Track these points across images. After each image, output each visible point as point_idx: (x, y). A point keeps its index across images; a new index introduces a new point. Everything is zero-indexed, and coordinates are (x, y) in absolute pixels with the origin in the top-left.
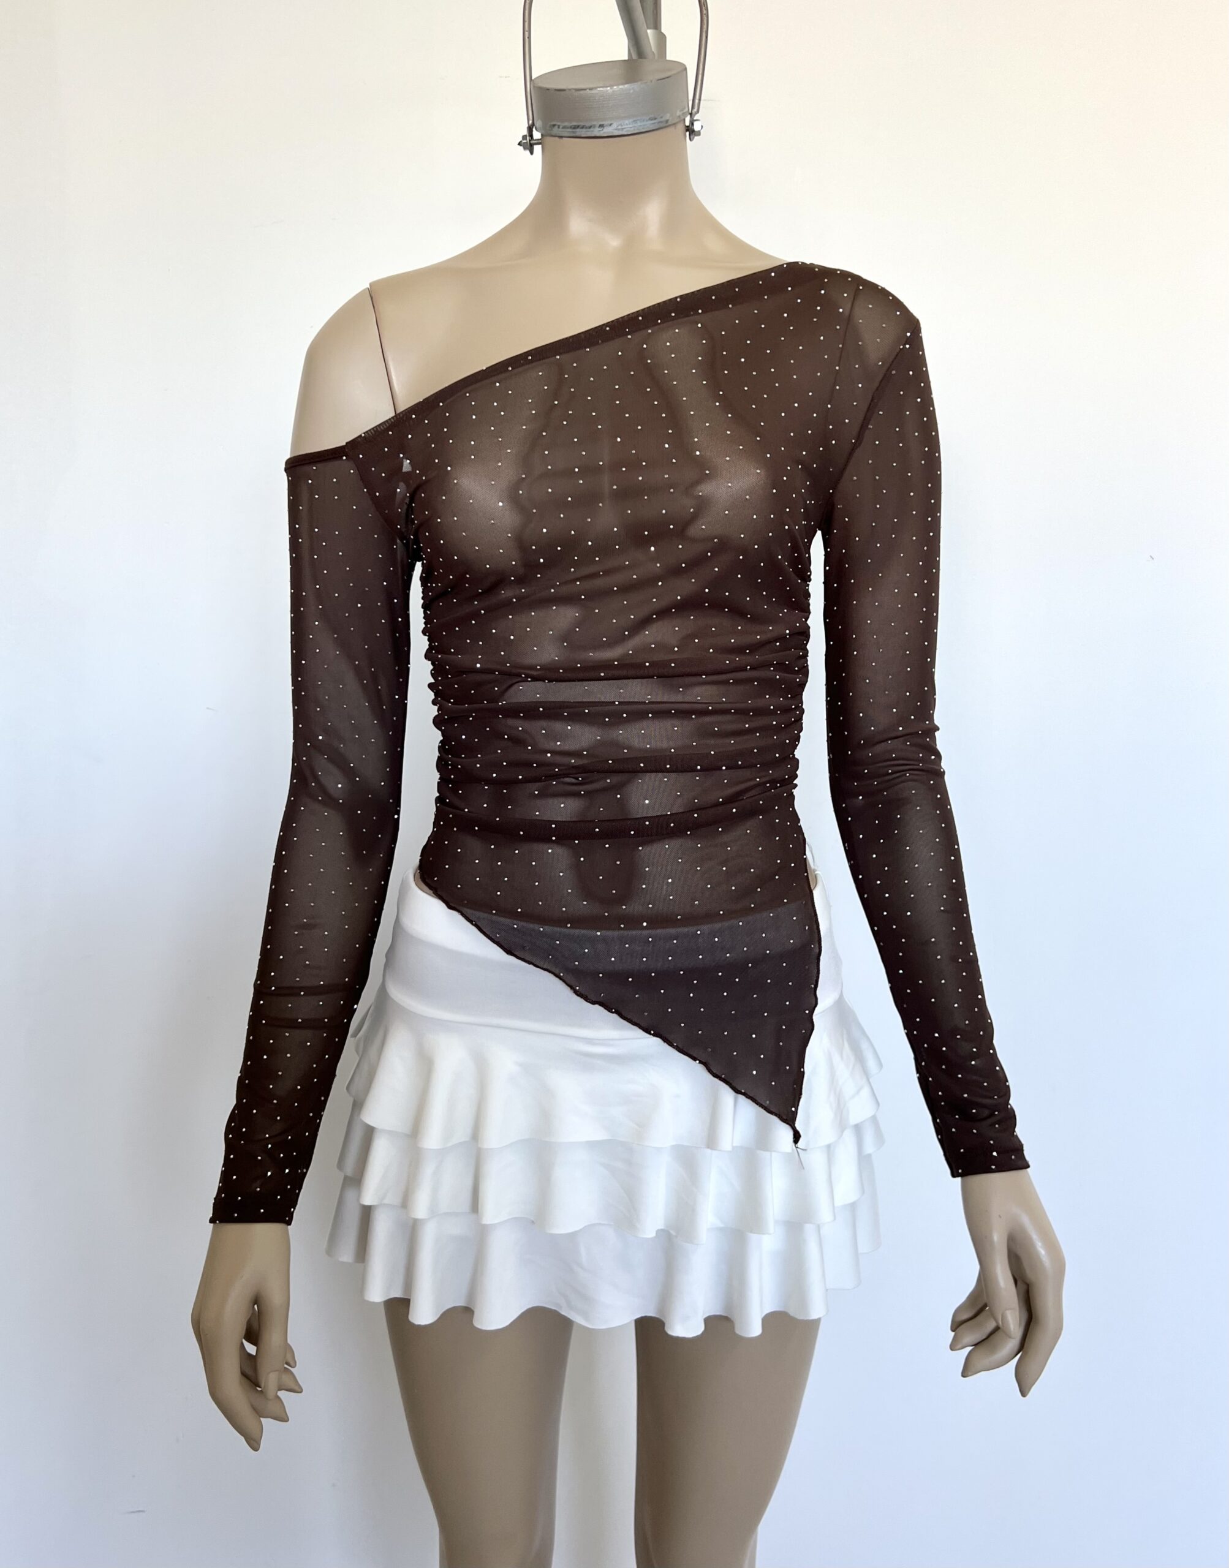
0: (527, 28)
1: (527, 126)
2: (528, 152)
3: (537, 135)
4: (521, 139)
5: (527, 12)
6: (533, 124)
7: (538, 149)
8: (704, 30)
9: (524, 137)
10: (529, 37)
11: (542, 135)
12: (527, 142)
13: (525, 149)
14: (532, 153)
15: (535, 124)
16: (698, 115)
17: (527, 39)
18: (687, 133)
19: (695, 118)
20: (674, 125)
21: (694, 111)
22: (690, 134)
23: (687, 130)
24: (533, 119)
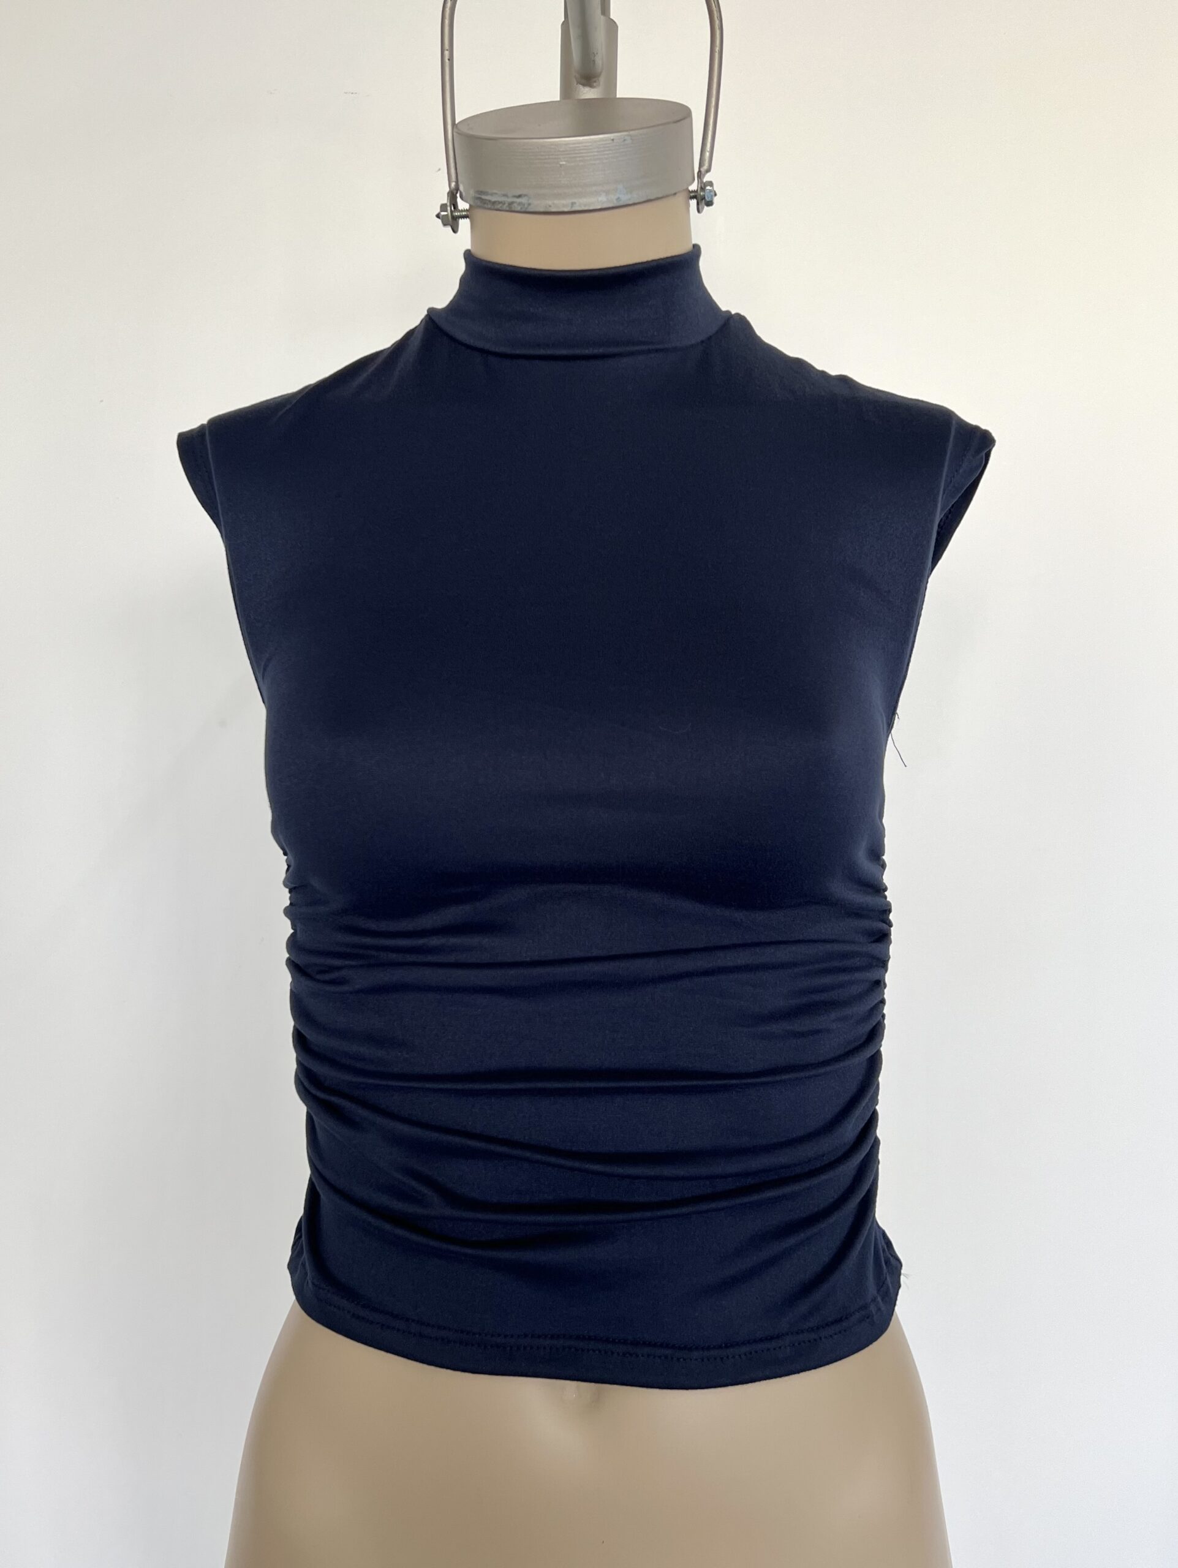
0: (447, 46)
1: (448, 189)
2: (449, 229)
3: (462, 205)
4: (438, 210)
5: (447, 22)
6: (457, 189)
7: (464, 224)
8: (717, 49)
9: (443, 207)
10: (451, 59)
11: (470, 206)
12: (447, 215)
13: (445, 225)
14: (455, 231)
15: (461, 188)
16: (708, 174)
17: (447, 61)
18: (694, 202)
19: (705, 180)
20: (675, 194)
21: (702, 169)
22: (698, 204)
23: (692, 198)
24: (457, 182)
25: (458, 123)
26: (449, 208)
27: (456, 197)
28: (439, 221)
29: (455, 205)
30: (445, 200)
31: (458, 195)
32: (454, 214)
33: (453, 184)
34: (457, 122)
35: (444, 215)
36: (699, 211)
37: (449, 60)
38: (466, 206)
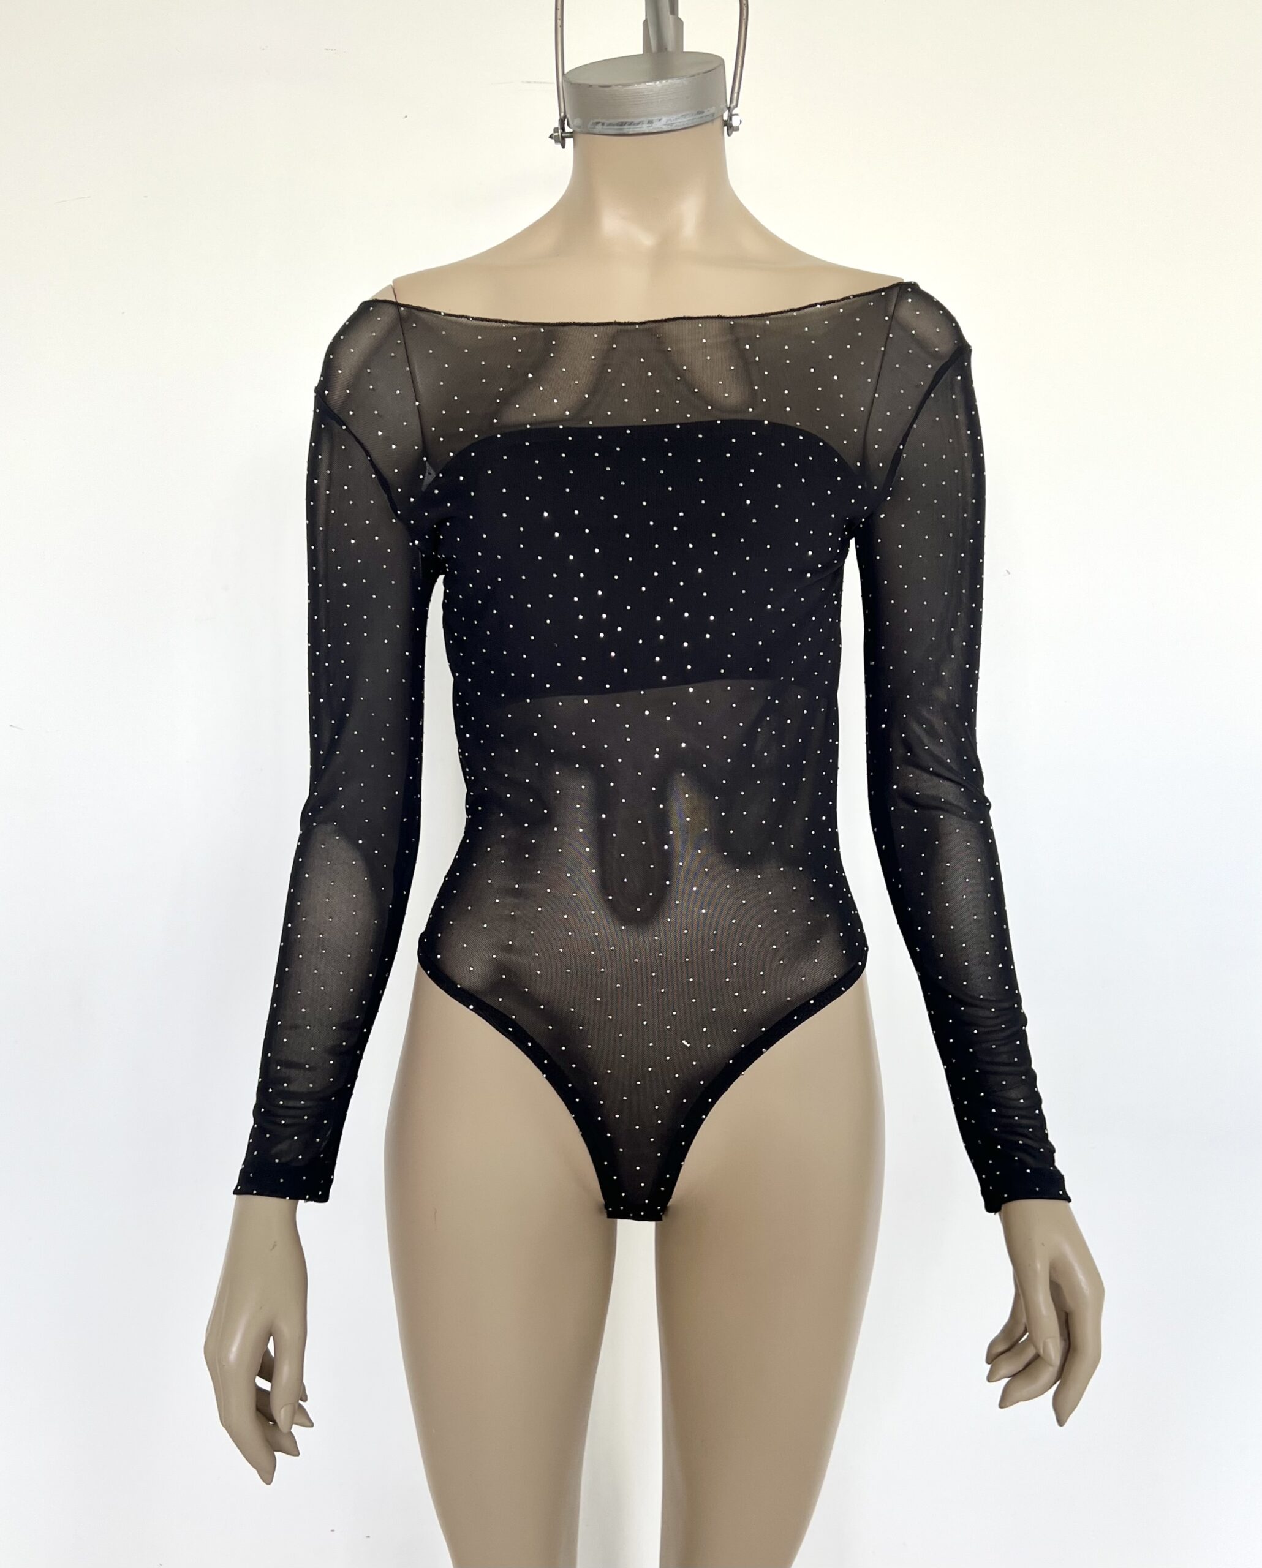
11: (574, 130)
12: (559, 135)
18: (726, 128)
19: (733, 113)
20: (712, 121)
21: (732, 106)
22: (728, 130)
23: (725, 125)
24: (565, 113)
25: (568, 73)
26: (560, 131)
27: (564, 124)
28: (553, 141)
29: (563, 129)
30: (557, 125)
31: (566, 122)
32: (563, 135)
33: (562, 114)
34: (566, 72)
35: (555, 136)
36: (729, 135)
37: (560, 26)
38: (571, 130)
